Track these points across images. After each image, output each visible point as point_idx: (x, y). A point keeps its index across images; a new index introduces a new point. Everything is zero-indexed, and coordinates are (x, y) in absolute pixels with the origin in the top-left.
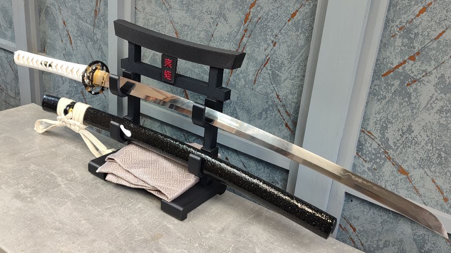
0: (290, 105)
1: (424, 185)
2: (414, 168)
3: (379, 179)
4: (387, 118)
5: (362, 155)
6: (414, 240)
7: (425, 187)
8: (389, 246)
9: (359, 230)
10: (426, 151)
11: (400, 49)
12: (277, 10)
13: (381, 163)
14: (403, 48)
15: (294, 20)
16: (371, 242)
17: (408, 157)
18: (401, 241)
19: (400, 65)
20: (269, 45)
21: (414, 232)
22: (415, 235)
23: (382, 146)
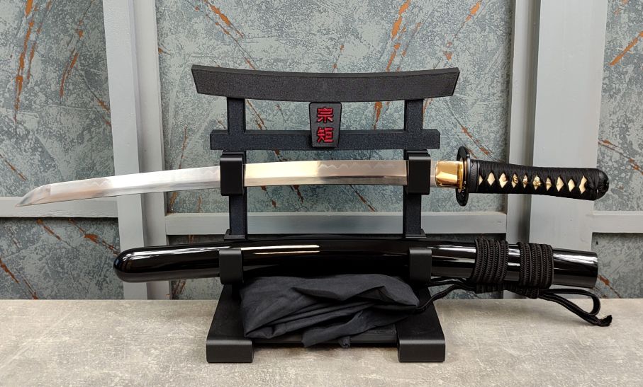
0: (488, 137)
3: (629, 198)
4: (626, 116)
11: (627, 26)
12: (448, 8)
13: (628, 177)
14: (631, 24)
15: (475, 17)
19: (631, 45)
20: (439, 59)
23: (625, 155)
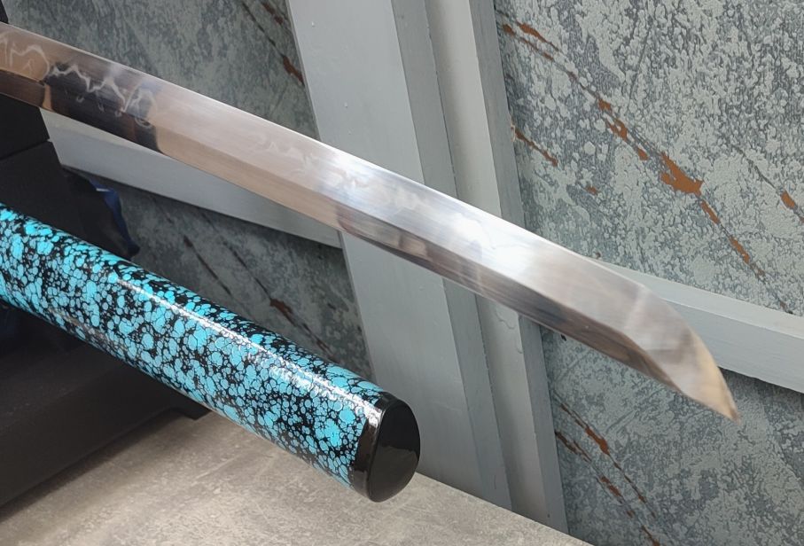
1: (761, 226)
2: (713, 157)
3: (615, 228)
5: (535, 136)
6: (787, 458)
7: (767, 233)
8: (717, 492)
9: (617, 444)
10: (729, 70)
13: (602, 157)
16: (662, 483)
17: (679, 111)
18: (747, 468)
21: (780, 427)
22: (784, 438)
23: (582, 80)
